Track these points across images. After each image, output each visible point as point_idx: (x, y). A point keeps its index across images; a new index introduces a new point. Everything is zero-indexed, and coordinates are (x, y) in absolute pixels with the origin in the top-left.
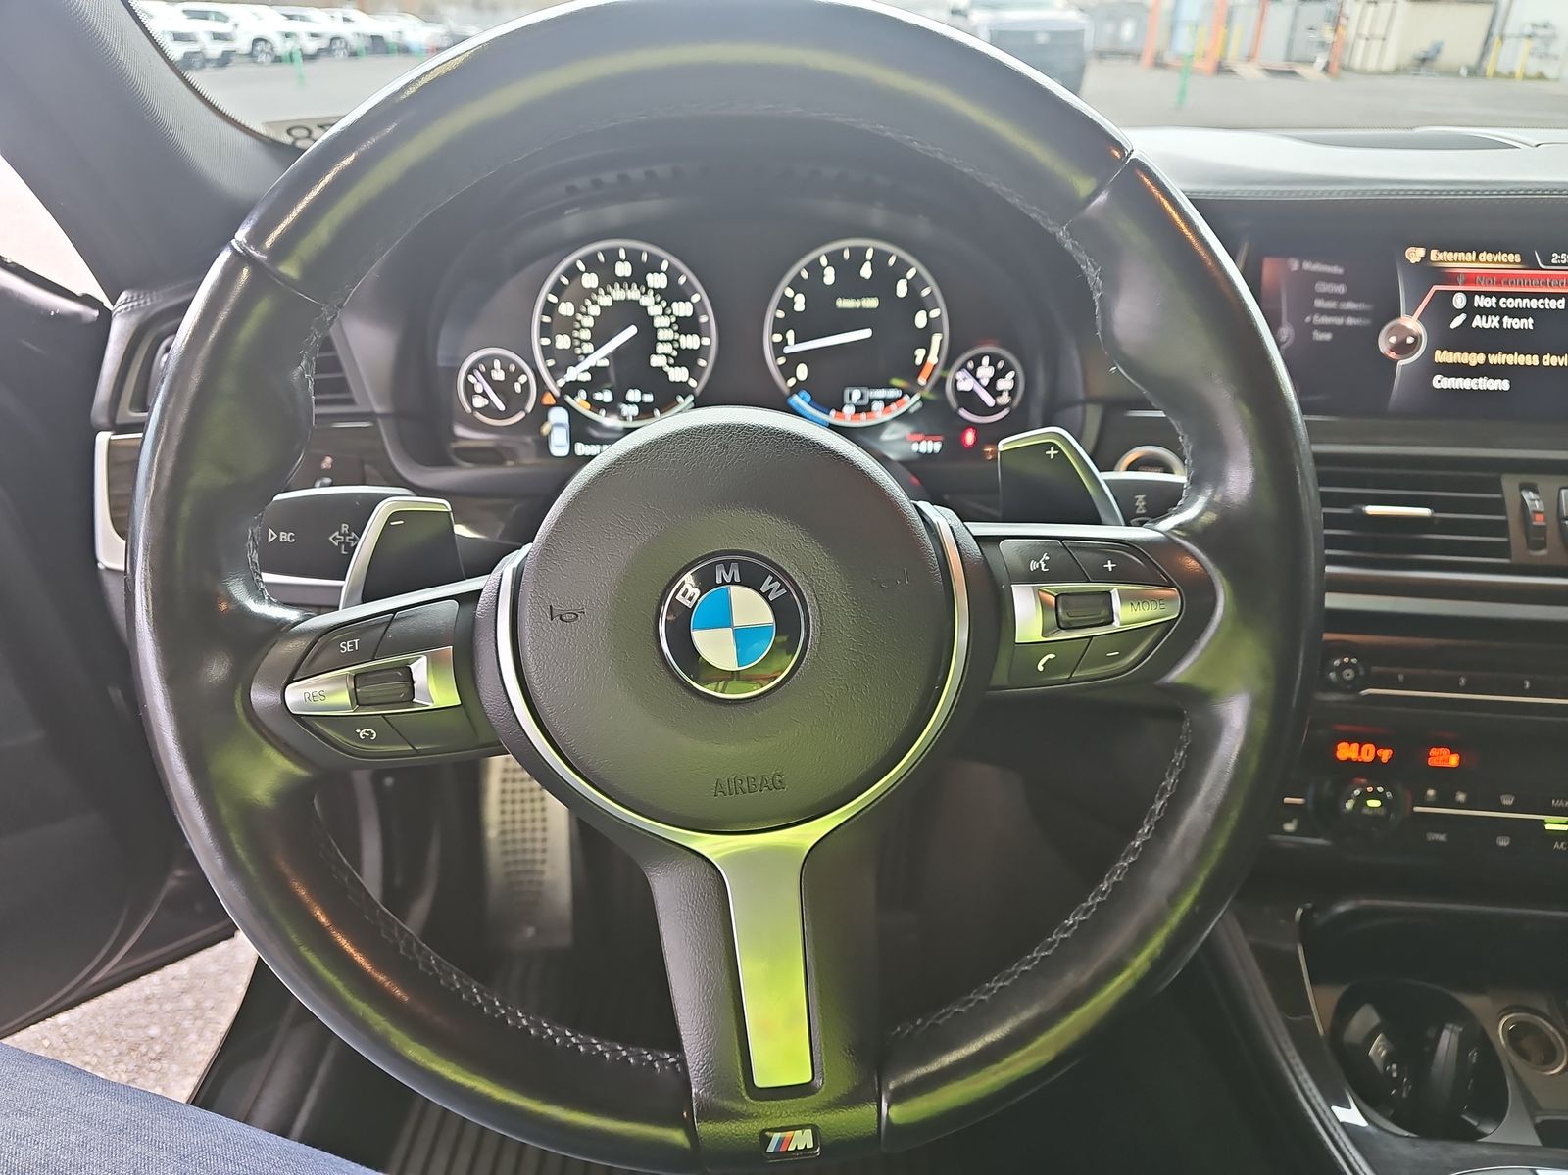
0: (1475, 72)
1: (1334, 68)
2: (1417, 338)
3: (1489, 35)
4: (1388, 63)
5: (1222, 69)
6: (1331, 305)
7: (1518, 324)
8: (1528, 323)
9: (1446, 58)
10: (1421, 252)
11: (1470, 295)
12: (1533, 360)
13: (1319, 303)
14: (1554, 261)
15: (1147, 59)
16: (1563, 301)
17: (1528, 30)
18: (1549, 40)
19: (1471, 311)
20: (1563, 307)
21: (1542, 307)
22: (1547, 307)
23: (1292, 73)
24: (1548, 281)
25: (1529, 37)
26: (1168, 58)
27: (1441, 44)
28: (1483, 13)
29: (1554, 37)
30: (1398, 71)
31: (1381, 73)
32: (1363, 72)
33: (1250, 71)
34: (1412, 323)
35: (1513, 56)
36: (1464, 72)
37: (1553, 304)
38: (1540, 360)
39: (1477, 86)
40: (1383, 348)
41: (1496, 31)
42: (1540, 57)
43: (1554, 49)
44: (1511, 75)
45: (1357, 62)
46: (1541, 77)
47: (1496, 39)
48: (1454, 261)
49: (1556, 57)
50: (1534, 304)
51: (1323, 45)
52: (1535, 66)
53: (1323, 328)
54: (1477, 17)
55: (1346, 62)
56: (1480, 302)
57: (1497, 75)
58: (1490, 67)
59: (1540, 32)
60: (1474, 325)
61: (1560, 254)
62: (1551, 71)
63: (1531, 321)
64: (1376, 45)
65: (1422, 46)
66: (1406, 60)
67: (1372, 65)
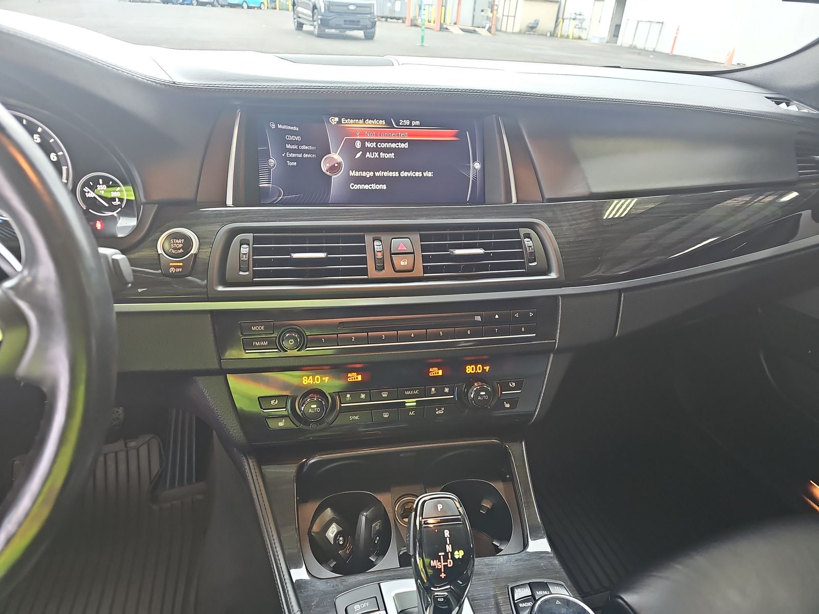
0: (553, 35)
1: (493, 30)
2: (339, 164)
3: (558, 18)
4: (517, 30)
5: (442, 28)
6: (295, 147)
7: (388, 156)
8: (392, 155)
9: (540, 27)
10: (337, 119)
11: (363, 142)
12: (396, 174)
13: (288, 146)
14: (401, 124)
15: (408, 22)
16: (407, 144)
17: (573, 16)
18: (582, 21)
19: (364, 149)
20: (407, 147)
21: (397, 147)
22: (400, 147)
23: (474, 32)
24: (399, 134)
25: (574, 19)
26: (419, 22)
27: (539, 20)
28: (555, 7)
29: (584, 20)
30: (520, 33)
31: (513, 33)
32: (505, 32)
33: (455, 30)
34: (336, 157)
35: (568, 28)
36: (549, 34)
37: (402, 146)
38: (399, 174)
39: (554, 42)
40: (324, 169)
41: (561, 16)
42: (579, 28)
43: (584, 26)
44: (568, 37)
45: (503, 29)
46: (580, 38)
47: (560, 20)
48: (353, 124)
49: (586, 29)
50: (394, 145)
51: (488, 18)
52: (577, 33)
53: (292, 160)
54: (552, 8)
55: (499, 29)
56: (368, 144)
57: (562, 36)
58: (559, 32)
59: (578, 17)
60: (366, 157)
61: (403, 120)
62: (584, 36)
63: (393, 154)
64: (511, 20)
65: (530, 21)
66: (524, 28)
67: (510, 30)
